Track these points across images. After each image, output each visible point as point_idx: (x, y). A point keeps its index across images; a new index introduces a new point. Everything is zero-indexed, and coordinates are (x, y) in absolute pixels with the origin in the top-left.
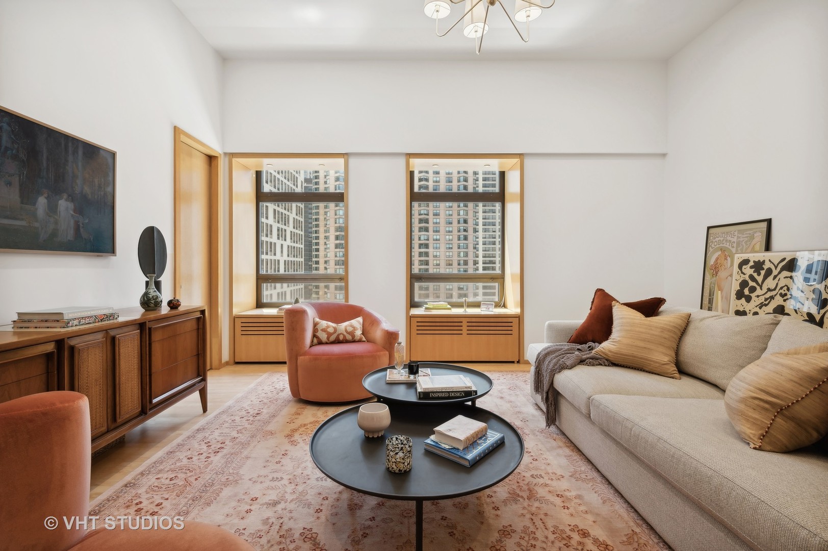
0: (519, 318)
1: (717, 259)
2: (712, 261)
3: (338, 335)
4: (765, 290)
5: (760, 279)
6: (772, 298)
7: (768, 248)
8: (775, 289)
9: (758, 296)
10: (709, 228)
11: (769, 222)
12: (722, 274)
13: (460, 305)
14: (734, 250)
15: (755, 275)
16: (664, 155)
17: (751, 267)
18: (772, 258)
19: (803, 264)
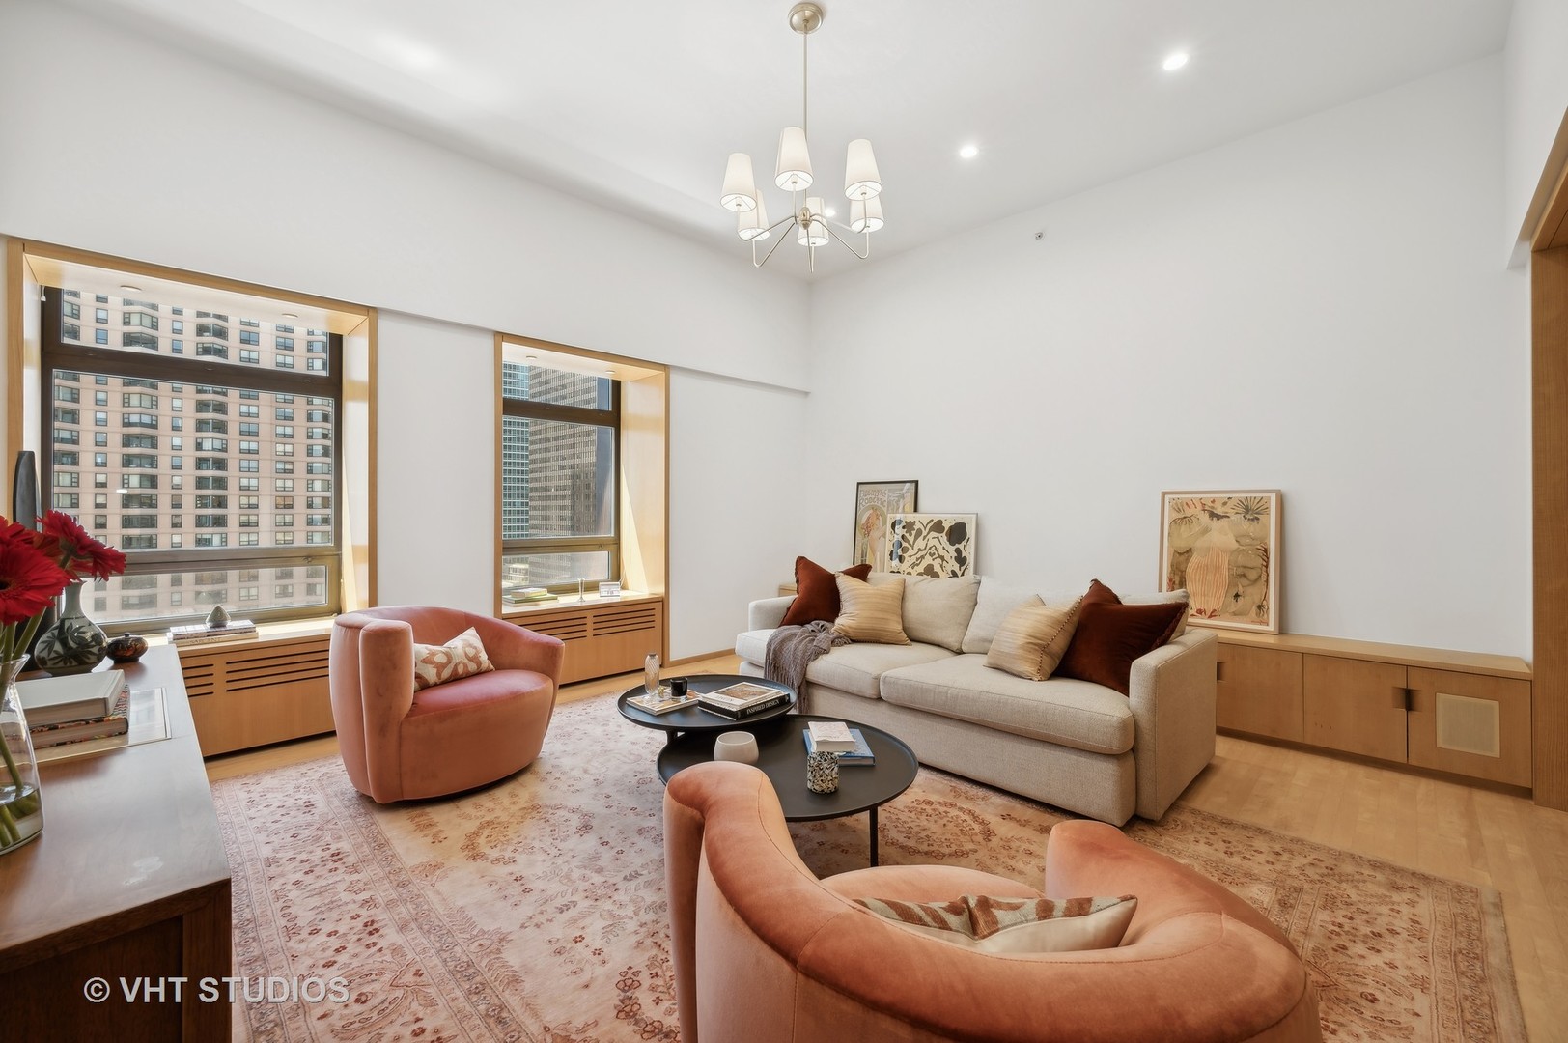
0: (663, 602)
1: (869, 518)
2: (863, 520)
3: (456, 666)
4: (916, 550)
5: (911, 539)
6: (923, 557)
7: (916, 510)
8: (925, 549)
9: (910, 556)
10: (859, 484)
11: (917, 482)
12: (875, 534)
13: (572, 589)
14: (885, 509)
15: (907, 535)
16: (807, 394)
17: (903, 528)
18: (921, 519)
19: (947, 526)
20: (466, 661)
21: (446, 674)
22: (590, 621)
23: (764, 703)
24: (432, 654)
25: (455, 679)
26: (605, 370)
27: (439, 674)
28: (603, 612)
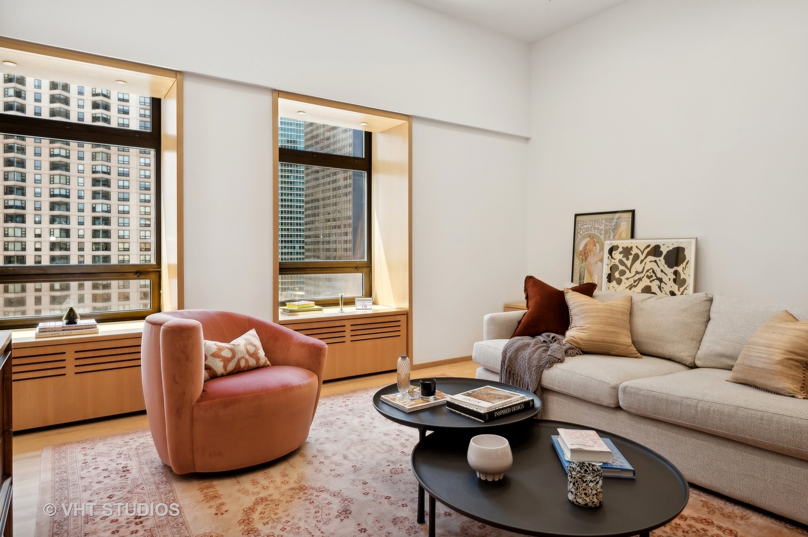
0: (407, 315)
1: (586, 245)
2: (580, 247)
3: (239, 360)
4: (633, 273)
5: (628, 263)
6: (640, 279)
8: (642, 272)
9: (628, 279)
10: (576, 215)
11: (633, 212)
12: (592, 259)
14: (602, 237)
15: (624, 260)
16: (527, 139)
17: (620, 253)
18: (639, 244)
19: (664, 250)
20: (247, 357)
21: (231, 366)
22: (348, 328)
23: (510, 407)
24: (220, 349)
25: (238, 371)
26: (358, 122)
27: (225, 367)
28: (359, 322)
